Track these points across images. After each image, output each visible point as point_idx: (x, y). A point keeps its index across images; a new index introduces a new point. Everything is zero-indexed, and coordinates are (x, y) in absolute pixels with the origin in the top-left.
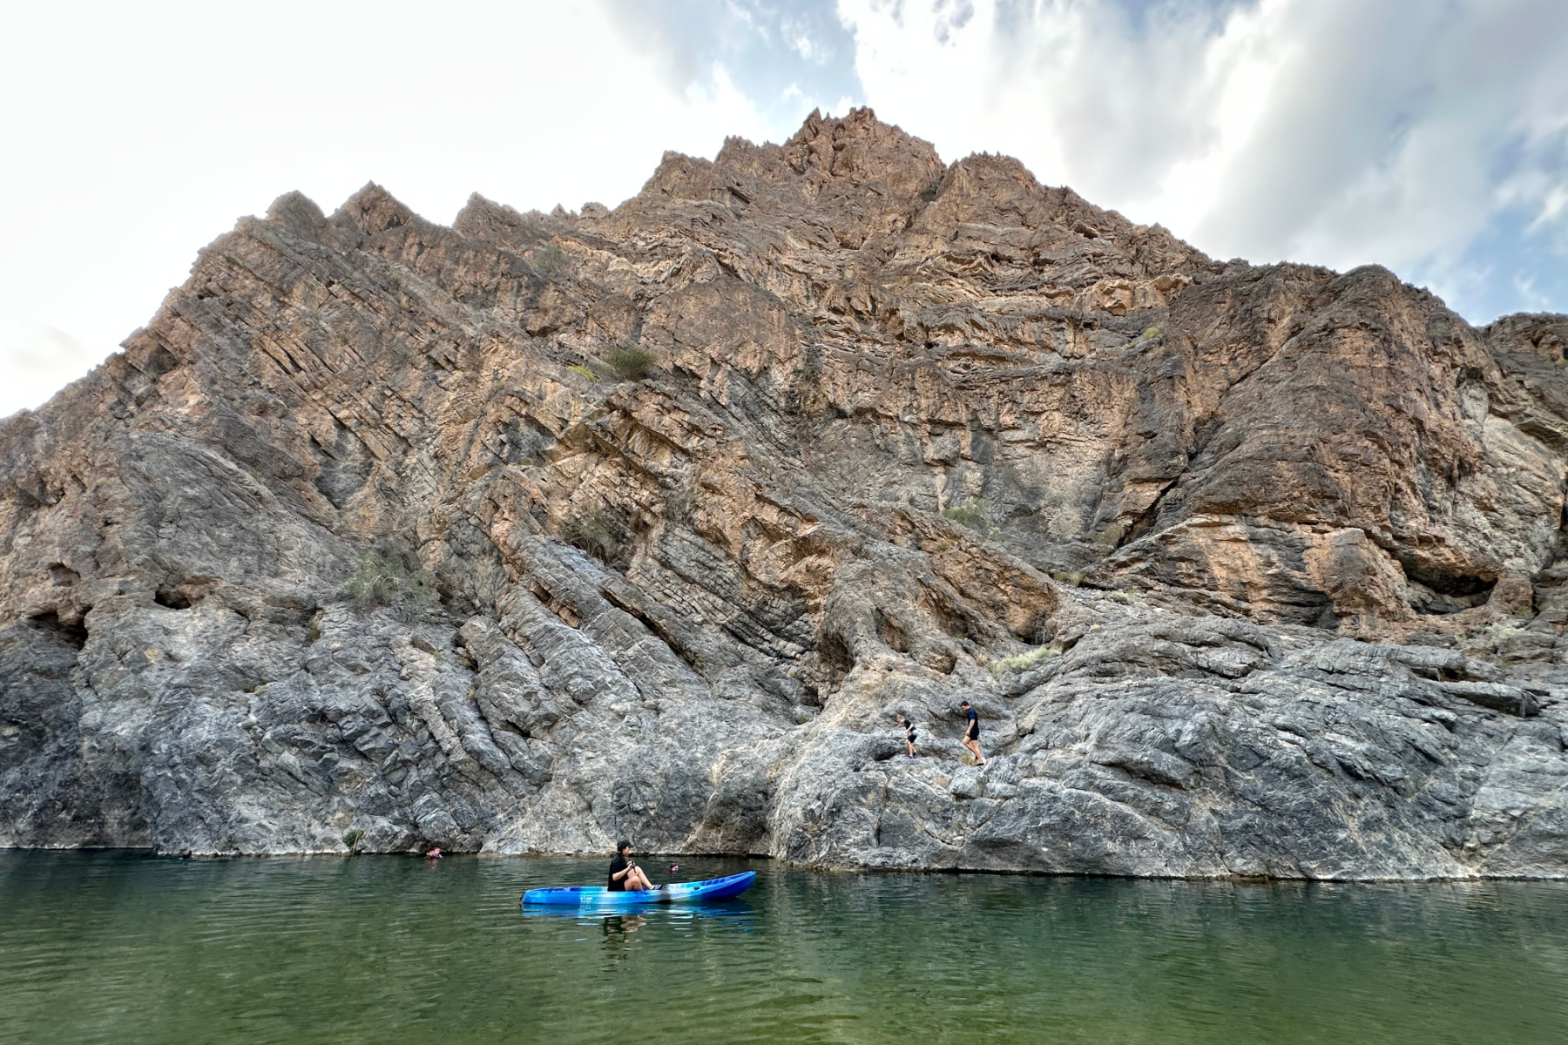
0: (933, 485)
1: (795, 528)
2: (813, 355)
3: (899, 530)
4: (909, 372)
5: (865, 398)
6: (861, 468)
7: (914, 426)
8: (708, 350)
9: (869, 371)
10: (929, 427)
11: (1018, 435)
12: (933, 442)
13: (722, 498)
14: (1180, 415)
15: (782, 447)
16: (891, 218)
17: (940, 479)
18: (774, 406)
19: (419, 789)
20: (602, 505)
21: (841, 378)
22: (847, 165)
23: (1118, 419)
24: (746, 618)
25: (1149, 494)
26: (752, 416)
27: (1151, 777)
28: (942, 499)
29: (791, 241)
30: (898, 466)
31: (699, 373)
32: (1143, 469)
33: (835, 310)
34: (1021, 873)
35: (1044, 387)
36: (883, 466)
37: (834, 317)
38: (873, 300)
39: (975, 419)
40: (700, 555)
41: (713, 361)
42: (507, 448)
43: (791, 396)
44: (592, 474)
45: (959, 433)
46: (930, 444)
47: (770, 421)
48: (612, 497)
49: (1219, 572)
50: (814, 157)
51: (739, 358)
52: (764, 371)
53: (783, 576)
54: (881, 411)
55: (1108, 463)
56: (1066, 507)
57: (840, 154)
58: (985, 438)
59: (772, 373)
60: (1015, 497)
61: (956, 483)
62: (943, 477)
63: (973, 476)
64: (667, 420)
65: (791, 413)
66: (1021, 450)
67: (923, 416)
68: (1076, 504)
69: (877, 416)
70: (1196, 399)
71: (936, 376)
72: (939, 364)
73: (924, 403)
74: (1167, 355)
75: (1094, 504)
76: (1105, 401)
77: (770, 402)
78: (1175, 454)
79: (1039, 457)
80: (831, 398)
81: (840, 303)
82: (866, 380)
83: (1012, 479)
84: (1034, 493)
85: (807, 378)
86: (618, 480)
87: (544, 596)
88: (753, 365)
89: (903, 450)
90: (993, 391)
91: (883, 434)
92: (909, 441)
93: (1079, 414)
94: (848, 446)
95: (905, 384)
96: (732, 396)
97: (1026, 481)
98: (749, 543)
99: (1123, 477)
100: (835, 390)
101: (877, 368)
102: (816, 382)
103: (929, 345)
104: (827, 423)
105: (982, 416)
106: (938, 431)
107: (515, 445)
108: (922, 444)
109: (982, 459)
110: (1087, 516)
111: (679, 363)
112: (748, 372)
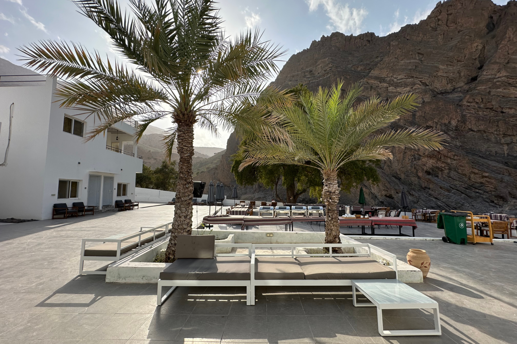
0: (503, 149)
1: (482, 173)
2: (463, 116)
4: (497, 121)
5: (482, 127)
6: (479, 144)
7: (497, 135)
8: (435, 120)
9: (483, 120)
10: (503, 135)
12: (504, 138)
13: (465, 168)
16: (475, 45)
17: (506, 147)
18: (452, 129)
20: (432, 166)
21: (473, 122)
22: (455, 22)
28: (506, 152)
29: (441, 67)
30: (492, 143)
31: (433, 126)
33: (469, 102)
36: (487, 143)
37: (469, 104)
38: (482, 99)
40: (459, 177)
41: (436, 122)
43: (457, 127)
44: (430, 161)
45: (513, 137)
46: (503, 139)
47: (450, 133)
48: (434, 165)
50: (440, 22)
51: (443, 121)
52: (449, 122)
53: (479, 181)
54: (486, 131)
57: (450, 17)
59: (451, 122)
61: (511, 149)
62: (507, 147)
65: (456, 130)
67: (501, 133)
69: (485, 132)
71: (506, 123)
72: (507, 120)
73: (501, 130)
77: (451, 129)
80: (470, 127)
81: (471, 100)
82: (482, 123)
85: (462, 122)
86: (435, 162)
88: (447, 122)
89: (493, 140)
91: (487, 136)
92: (496, 138)
94: (475, 138)
95: (495, 124)
96: (441, 129)
100: (471, 126)
101: (485, 119)
102: (465, 123)
103: (502, 112)
104: (468, 132)
106: (505, 136)
108: (500, 139)
111: (428, 125)
112: (445, 124)
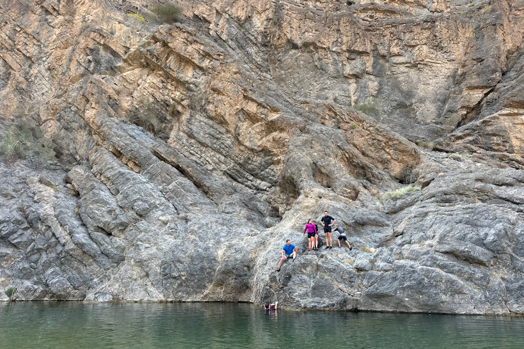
0: (348, 90)
1: (266, 115)
2: (279, 8)
3: (327, 117)
4: (337, 20)
5: (310, 36)
6: (306, 80)
7: (338, 54)
8: (214, 5)
9: (312, 19)
10: (347, 55)
11: (401, 59)
12: (349, 63)
13: (224, 97)
14: (498, 48)
15: (259, 67)
17: (353, 86)
18: (254, 41)
19: (48, 265)
21: (295, 24)
23: (461, 50)
24: (238, 167)
25: (477, 95)
26: (241, 47)
27: (469, 260)
28: (354, 98)
30: (328, 78)
31: (209, 19)
32: (474, 80)
34: (393, 312)
35: (417, 30)
36: (319, 78)
39: (375, 50)
41: (217, 11)
42: (92, 65)
43: (265, 35)
45: (365, 58)
46: (348, 65)
47: (252, 50)
49: (515, 143)
51: (234, 10)
52: (249, 18)
53: (259, 143)
54: (319, 44)
55: (454, 76)
56: (428, 103)
58: (381, 61)
59: (253, 20)
60: (397, 97)
61: (362, 89)
62: (355, 85)
63: (373, 84)
64: (190, 48)
65: (265, 45)
66: (402, 68)
67: (344, 48)
68: (434, 102)
69: (316, 48)
70: (508, 38)
71: (353, 23)
72: (355, 15)
73: (345, 39)
74: (493, 11)
75: (444, 102)
76: (454, 39)
77: (252, 38)
78: (494, 71)
79: (413, 73)
80: (289, 36)
82: (311, 25)
83: (396, 86)
84: (409, 95)
85: (275, 24)
87: (118, 154)
88: (242, 14)
89: (331, 68)
90: (387, 32)
91: (320, 59)
92: (335, 63)
93: (438, 47)
94: (299, 66)
95: (334, 27)
96: (229, 34)
97: (404, 87)
98: (240, 124)
99: (462, 85)
100: (291, 31)
101: (317, 18)
102: (280, 26)
104: (286, 52)
105: (380, 48)
106: (353, 56)
107: (98, 62)
108: (343, 65)
109: (379, 73)
110: (440, 109)
111: (196, 13)
112: (238, 19)
